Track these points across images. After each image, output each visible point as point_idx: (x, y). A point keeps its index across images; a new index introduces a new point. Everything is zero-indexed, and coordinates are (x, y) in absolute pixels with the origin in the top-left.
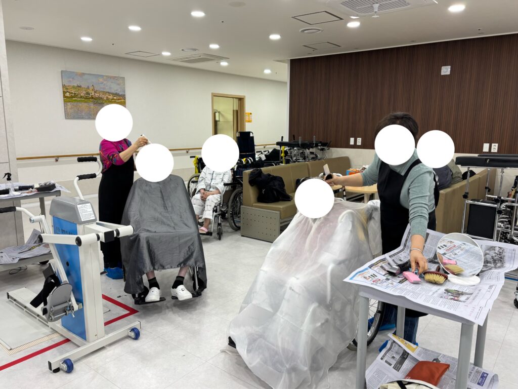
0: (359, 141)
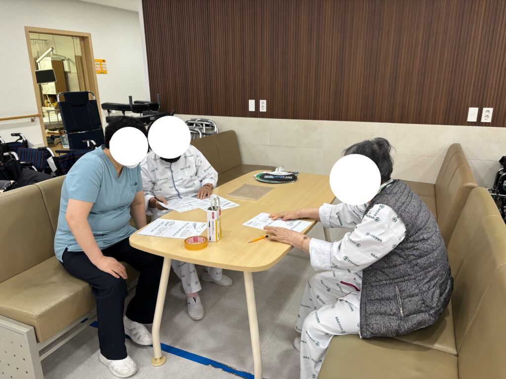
0: (263, 106)
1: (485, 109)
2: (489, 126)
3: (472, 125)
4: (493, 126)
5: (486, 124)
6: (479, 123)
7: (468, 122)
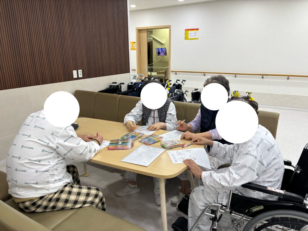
1: (79, 71)
2: (82, 79)
3: (76, 80)
4: (83, 79)
5: (81, 78)
6: (78, 78)
7: (74, 78)
